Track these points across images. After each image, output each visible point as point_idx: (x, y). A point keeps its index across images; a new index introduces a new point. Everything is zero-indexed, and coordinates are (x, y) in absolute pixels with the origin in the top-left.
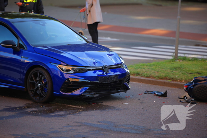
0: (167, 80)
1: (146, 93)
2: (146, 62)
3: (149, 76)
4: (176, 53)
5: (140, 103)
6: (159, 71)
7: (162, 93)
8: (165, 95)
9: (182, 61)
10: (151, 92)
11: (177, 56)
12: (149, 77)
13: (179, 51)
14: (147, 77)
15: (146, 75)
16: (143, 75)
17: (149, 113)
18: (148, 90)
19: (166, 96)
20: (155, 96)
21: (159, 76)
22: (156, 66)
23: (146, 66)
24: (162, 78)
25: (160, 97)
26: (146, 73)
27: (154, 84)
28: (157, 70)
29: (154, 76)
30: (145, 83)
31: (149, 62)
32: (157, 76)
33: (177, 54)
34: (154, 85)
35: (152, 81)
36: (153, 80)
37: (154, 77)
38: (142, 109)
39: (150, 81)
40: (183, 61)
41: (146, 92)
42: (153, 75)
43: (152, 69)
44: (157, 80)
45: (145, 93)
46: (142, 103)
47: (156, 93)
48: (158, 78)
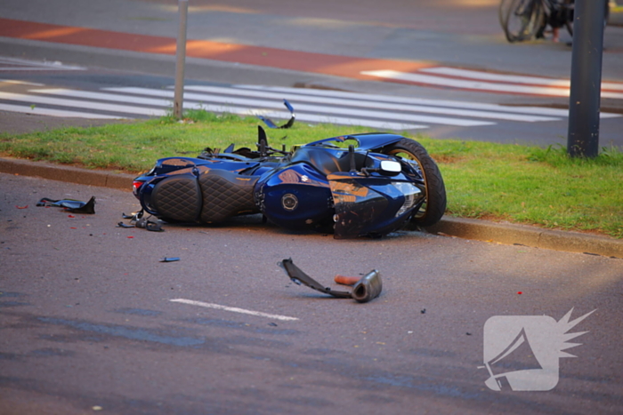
0: (118, 171)
1: (42, 203)
3: (69, 159)
4: (178, 102)
6: (104, 147)
7: (81, 204)
8: (88, 209)
9: (192, 122)
10: (55, 201)
11: (179, 110)
12: (71, 163)
13: (186, 96)
14: (64, 163)
15: (64, 156)
16: (55, 157)
17: (12, 254)
18: (48, 197)
19: (93, 212)
20: (62, 211)
21: (96, 160)
22: (106, 134)
24: (104, 167)
25: (73, 215)
26: (63, 153)
27: (79, 183)
29: (84, 161)
30: (57, 179)
32: (91, 161)
33: (179, 104)
35: (76, 172)
36: (79, 170)
37: (83, 164)
40: (195, 122)
41: (42, 201)
42: (80, 157)
44: (89, 171)
45: (38, 205)
48: (94, 164)
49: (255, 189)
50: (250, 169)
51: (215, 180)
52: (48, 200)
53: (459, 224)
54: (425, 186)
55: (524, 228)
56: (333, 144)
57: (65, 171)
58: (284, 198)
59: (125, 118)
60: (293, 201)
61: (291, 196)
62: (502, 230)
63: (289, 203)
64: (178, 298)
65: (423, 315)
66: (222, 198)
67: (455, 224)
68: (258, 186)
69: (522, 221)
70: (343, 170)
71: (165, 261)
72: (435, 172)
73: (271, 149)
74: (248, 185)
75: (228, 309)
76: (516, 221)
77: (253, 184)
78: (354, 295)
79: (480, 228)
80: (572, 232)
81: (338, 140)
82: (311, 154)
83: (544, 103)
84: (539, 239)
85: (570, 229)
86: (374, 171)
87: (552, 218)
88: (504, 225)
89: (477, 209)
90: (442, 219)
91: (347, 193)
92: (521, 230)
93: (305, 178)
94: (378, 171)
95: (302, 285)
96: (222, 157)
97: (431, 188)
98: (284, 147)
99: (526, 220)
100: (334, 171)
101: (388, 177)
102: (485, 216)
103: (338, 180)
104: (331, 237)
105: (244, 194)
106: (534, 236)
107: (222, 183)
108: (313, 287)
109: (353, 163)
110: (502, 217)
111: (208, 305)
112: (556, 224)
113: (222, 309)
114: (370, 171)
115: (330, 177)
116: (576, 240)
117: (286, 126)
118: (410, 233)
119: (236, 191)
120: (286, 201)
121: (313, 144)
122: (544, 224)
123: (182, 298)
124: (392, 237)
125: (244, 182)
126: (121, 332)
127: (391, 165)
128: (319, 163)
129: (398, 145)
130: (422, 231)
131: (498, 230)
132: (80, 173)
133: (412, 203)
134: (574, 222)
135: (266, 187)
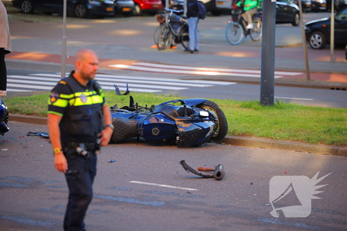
2: (25, 96)
3: (30, 112)
5: (24, 148)
6: (44, 106)
10: (35, 133)
12: (31, 114)
14: (28, 114)
15: (27, 111)
16: (23, 112)
17: (37, 161)
18: (31, 131)
21: (44, 113)
22: (39, 100)
23: (26, 100)
26: (26, 109)
28: (41, 105)
29: (38, 113)
30: (26, 122)
31: (28, 95)
32: (42, 113)
34: (39, 125)
35: (36, 119)
36: (37, 118)
37: (38, 115)
38: (26, 156)
39: (32, 119)
41: (29, 133)
42: (36, 111)
43: (34, 104)
44: (42, 118)
45: (28, 135)
46: (25, 148)
47: (42, 135)
48: (43, 115)
49: (138, 126)
50: (133, 116)
51: (119, 122)
52: (31, 133)
53: (232, 139)
54: (218, 123)
55: (263, 140)
56: (171, 103)
57: (30, 118)
58: (153, 130)
59: (35, 91)
60: (157, 131)
61: (156, 129)
62: (254, 141)
63: (155, 132)
64: (132, 181)
65: (252, 185)
66: (122, 130)
67: (230, 139)
68: (138, 125)
69: (261, 137)
70: (180, 116)
71: (111, 162)
72: (223, 116)
73: (140, 106)
74: (134, 124)
75: (160, 185)
76: (259, 137)
77: (136, 123)
78: (216, 176)
79: (243, 141)
80: (287, 141)
81: (174, 102)
82: (163, 109)
83: (199, 78)
84: (273, 145)
85: (286, 140)
86: (196, 116)
87: (276, 135)
88: (253, 139)
89: (238, 132)
90: (226, 137)
91: (183, 127)
92: (263, 141)
93: (162, 120)
94: (198, 116)
95: (190, 172)
96: (118, 111)
97: (221, 123)
98: (146, 105)
99: (264, 136)
100: (176, 117)
101: (202, 119)
102: (243, 135)
103: (180, 121)
104: (176, 147)
105: (132, 128)
106: (270, 144)
107: (122, 123)
108: (195, 173)
109: (186, 113)
110: (251, 135)
111: (150, 184)
112: (278, 138)
113: (158, 186)
114: (194, 116)
115: (176, 120)
116: (291, 145)
117: (125, 94)
118: (208, 144)
119: (128, 127)
120: (154, 131)
121: (163, 104)
122: (273, 138)
123: (134, 180)
124: (204, 146)
125: (132, 122)
126: (121, 200)
127: (203, 113)
128: (167, 113)
129: (205, 104)
130: (213, 142)
131: (251, 141)
132: (38, 119)
133: (212, 131)
134: (287, 137)
135: (144, 125)
